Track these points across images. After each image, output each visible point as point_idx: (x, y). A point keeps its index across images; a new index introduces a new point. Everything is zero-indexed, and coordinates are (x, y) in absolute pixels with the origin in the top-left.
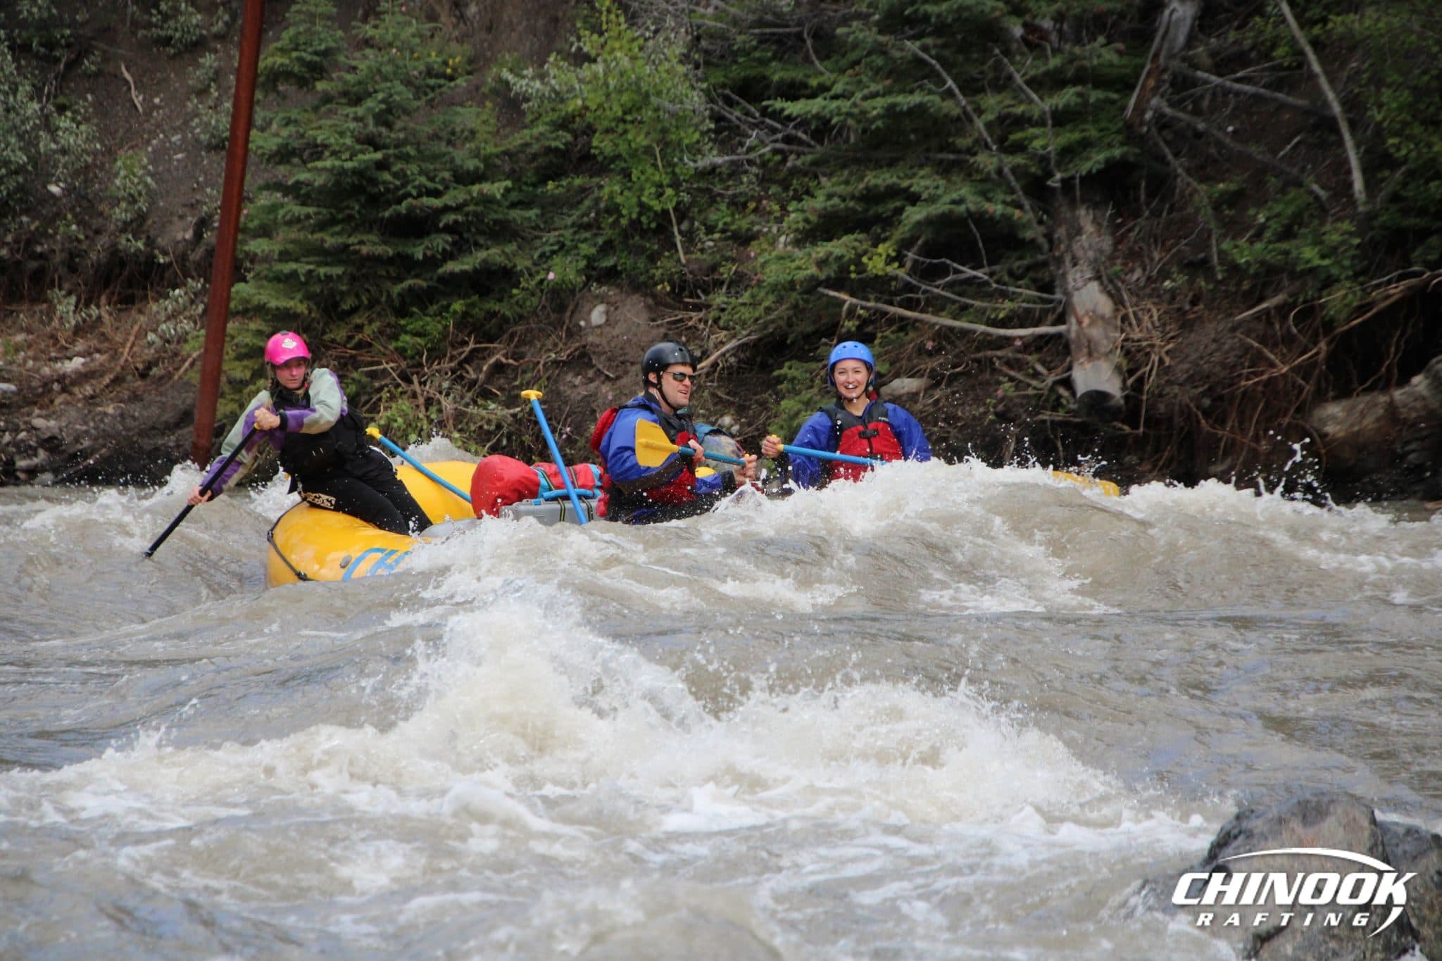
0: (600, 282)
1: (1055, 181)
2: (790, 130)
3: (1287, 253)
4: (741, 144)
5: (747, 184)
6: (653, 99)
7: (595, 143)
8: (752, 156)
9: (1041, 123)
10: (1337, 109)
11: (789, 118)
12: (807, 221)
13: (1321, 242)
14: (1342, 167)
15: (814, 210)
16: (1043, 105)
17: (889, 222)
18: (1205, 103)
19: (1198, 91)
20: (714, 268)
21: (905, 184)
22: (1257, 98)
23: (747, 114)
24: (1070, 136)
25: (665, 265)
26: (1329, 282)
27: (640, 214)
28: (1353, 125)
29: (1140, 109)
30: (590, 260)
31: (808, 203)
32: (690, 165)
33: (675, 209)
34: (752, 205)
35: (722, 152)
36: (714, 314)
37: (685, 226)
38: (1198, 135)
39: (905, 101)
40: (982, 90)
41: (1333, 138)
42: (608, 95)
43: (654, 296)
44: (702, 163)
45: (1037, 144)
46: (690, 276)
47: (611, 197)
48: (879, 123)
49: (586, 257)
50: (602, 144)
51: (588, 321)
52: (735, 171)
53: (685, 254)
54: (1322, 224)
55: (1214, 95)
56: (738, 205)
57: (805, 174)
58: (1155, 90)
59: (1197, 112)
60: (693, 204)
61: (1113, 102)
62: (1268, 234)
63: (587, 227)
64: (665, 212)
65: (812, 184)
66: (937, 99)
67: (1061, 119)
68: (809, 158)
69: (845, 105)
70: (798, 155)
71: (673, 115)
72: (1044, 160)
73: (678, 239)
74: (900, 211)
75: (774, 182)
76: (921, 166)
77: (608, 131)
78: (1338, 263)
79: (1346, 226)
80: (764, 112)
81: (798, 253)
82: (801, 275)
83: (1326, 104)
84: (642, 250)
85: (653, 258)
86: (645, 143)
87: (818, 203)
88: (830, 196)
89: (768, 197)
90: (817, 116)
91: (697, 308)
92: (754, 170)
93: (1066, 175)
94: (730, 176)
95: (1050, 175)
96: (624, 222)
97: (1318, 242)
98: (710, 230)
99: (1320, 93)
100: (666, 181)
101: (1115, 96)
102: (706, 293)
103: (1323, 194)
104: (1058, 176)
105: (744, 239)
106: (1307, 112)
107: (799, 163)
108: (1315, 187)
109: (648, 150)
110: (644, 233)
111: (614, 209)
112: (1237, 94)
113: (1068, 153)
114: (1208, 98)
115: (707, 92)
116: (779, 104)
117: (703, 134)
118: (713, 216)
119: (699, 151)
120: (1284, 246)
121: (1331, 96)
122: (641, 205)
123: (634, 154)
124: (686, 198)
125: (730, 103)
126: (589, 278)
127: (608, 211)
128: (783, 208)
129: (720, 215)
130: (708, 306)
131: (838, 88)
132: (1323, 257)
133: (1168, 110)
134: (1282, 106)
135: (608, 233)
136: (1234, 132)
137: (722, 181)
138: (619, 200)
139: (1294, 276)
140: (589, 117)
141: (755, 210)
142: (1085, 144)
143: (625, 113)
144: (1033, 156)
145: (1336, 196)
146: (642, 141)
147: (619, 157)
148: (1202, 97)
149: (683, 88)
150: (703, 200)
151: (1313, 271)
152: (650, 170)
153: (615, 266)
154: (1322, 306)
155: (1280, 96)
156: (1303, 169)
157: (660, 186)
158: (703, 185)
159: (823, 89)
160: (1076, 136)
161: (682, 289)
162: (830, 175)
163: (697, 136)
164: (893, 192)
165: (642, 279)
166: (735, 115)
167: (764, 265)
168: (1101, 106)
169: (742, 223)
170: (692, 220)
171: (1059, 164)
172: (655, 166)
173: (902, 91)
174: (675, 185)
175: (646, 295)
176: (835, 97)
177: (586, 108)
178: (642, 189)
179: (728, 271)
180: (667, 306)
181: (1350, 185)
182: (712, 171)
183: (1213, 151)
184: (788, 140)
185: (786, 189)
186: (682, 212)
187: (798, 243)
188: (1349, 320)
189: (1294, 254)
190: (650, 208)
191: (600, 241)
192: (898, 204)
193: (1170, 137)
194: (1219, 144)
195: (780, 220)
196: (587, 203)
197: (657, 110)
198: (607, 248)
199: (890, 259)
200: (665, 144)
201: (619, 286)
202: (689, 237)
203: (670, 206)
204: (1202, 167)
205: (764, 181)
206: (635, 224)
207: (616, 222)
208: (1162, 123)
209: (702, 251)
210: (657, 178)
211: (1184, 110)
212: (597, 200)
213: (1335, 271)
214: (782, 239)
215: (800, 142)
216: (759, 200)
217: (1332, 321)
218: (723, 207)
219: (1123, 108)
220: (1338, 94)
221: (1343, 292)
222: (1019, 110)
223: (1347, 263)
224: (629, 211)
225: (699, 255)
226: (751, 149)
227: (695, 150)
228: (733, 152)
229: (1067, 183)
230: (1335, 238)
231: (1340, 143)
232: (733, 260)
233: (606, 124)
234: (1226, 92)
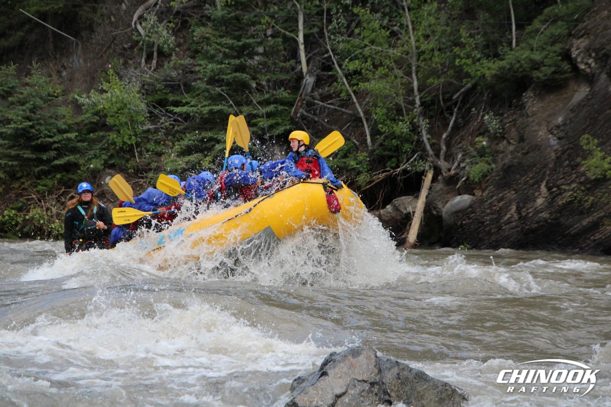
0: (109, 168)
1: (267, 137)
2: (176, 117)
3: (345, 163)
4: (159, 122)
5: (161, 135)
6: (128, 106)
7: (107, 120)
8: (162, 126)
9: (263, 116)
10: (362, 114)
11: (176, 113)
12: (181, 148)
13: (357, 160)
14: (363, 134)
15: (184, 145)
16: (263, 110)
17: (210, 149)
18: (318, 112)
19: (315, 107)
20: (149, 164)
21: (215, 136)
22: (335, 109)
23: (161, 111)
24: (271, 122)
25: (131, 163)
26: (359, 173)
27: (123, 145)
28: (367, 120)
29: (296, 113)
30: (106, 161)
31: (182, 142)
32: (141, 128)
33: (136, 144)
34: (162, 143)
35: (152, 124)
36: (149, 180)
37: (139, 149)
38: (315, 122)
39: (216, 108)
40: (242, 105)
41: (360, 124)
42: (112, 104)
43: (128, 173)
44: (145, 128)
45: (261, 124)
46: (140, 167)
47: (113, 139)
48: (207, 116)
49: (104, 160)
50: (110, 121)
51: (104, 182)
52: (157, 131)
53: (139, 158)
54: (357, 153)
55: (321, 109)
56: (157, 142)
57: (181, 132)
58: (301, 106)
59: (315, 114)
60: (142, 141)
61: (287, 110)
62: (339, 156)
63: (104, 149)
64: (132, 145)
65: (183, 136)
66: (226, 108)
67: (269, 115)
68: (182, 127)
69: (195, 109)
70: (178, 126)
71: (135, 111)
72: (263, 129)
73: (136, 154)
74: (214, 146)
75: (170, 135)
76: (221, 131)
77: (112, 116)
78: (362, 166)
79: (365, 154)
80: (167, 111)
81: (178, 159)
82: (179, 167)
83: (358, 112)
84: (124, 157)
85: (127, 161)
86: (125, 120)
87: (186, 142)
88: (190, 140)
89: (168, 140)
90: (185, 113)
91: (142, 178)
92: (163, 131)
93: (271, 135)
94: (155, 132)
95: (264, 134)
96: (117, 148)
97: (356, 159)
98: (148, 151)
99: (357, 109)
100: (132, 133)
101: (287, 108)
102: (146, 173)
103: (357, 143)
104: (268, 135)
105: (159, 154)
106: (352, 115)
107: (179, 128)
108: (355, 141)
109: (126, 123)
110: (124, 152)
111: (114, 143)
112: (328, 108)
113: (271, 127)
114: (319, 109)
115: (147, 104)
116: (172, 108)
117: (145, 118)
118: (149, 146)
119: (144, 124)
120: (344, 160)
121: (360, 110)
122: (123, 142)
123: (121, 124)
124: (139, 140)
125: (155, 107)
126: (105, 167)
127: (112, 144)
128: (173, 144)
129: (151, 146)
130: (147, 177)
131: (193, 103)
132: (357, 164)
133: (305, 113)
134: (343, 113)
135: (112, 151)
136: (328, 121)
137: (152, 134)
138: (116, 140)
139: (347, 170)
140: (105, 111)
141: (163, 145)
142: (277, 124)
143: (118, 110)
144: (259, 128)
145: (361, 144)
146: (123, 119)
147: (116, 125)
148: (317, 109)
149: (138, 102)
150: (145, 140)
151: (354, 169)
152: (127, 130)
153: (114, 163)
154: (357, 181)
155: (343, 110)
156: (351, 134)
157: (130, 135)
158: (145, 135)
159: (187, 103)
160: (274, 121)
161: (138, 171)
162: (189, 133)
163: (143, 119)
164: (211, 139)
165: (124, 167)
166: (156, 111)
167: (166, 164)
168: (282, 111)
169: (159, 149)
170: (141, 148)
171: (268, 131)
172: (128, 129)
173: (215, 105)
174: (136, 135)
175: (125, 173)
176: (192, 106)
177: (104, 108)
178: (124, 137)
179: (154, 165)
180: (132, 177)
181: (366, 140)
182: (148, 131)
183: (320, 127)
184: (175, 120)
185: (174, 137)
186: (138, 145)
187: (178, 156)
188: (366, 186)
189: (348, 163)
190: (127, 143)
191: (109, 154)
192: (213, 143)
193: (306, 122)
194: (322, 125)
195: (172, 148)
196: (104, 141)
197: (129, 109)
198: (111, 157)
199: (210, 162)
200: (132, 121)
201: (115, 170)
202: (140, 153)
203: (134, 143)
204: (317, 133)
205: (166, 134)
206: (121, 149)
207: (115, 148)
208: (303, 117)
209: (145, 158)
210: (129, 133)
211: (311, 113)
212: (108, 140)
213: (361, 169)
214: (173, 155)
215: (179, 121)
216: (165, 141)
217: (360, 186)
218: (152, 143)
219: (290, 112)
220: (362, 109)
221: (364, 177)
222: (255, 112)
223: (365, 166)
224: (119, 144)
225: (144, 160)
226: (162, 123)
227: (142, 123)
228: (156, 124)
229: (271, 138)
230: (361, 158)
231: (363, 126)
232: (156, 162)
233: (111, 114)
234: (325, 108)
